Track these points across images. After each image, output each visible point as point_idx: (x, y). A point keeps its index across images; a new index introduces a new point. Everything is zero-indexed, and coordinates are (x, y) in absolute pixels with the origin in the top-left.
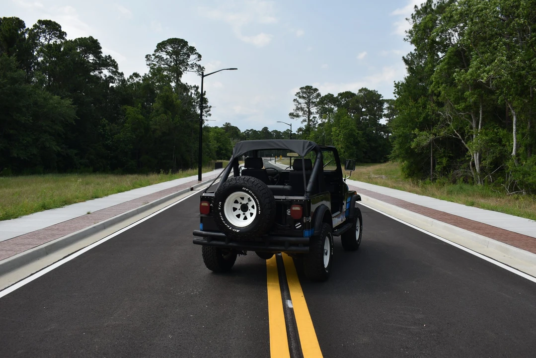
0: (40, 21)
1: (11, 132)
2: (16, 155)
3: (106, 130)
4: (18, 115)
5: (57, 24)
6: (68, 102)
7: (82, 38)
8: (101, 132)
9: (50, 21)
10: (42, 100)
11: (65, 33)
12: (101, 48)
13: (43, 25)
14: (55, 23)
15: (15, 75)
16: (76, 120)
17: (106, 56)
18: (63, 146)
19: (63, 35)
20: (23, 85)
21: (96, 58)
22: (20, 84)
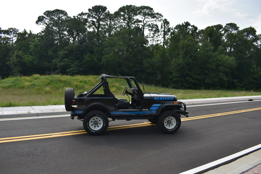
0: (227, 24)
1: (206, 72)
2: (207, 82)
3: (255, 70)
4: (209, 65)
5: (235, 24)
6: (232, 58)
7: (246, 28)
8: (252, 71)
9: (232, 23)
10: (220, 58)
11: (239, 27)
12: (256, 31)
13: (229, 25)
14: (234, 23)
15: (208, 49)
16: (236, 66)
17: (258, 35)
18: (230, 78)
19: (238, 28)
20: (211, 53)
21: (253, 36)
22: (210, 52)
